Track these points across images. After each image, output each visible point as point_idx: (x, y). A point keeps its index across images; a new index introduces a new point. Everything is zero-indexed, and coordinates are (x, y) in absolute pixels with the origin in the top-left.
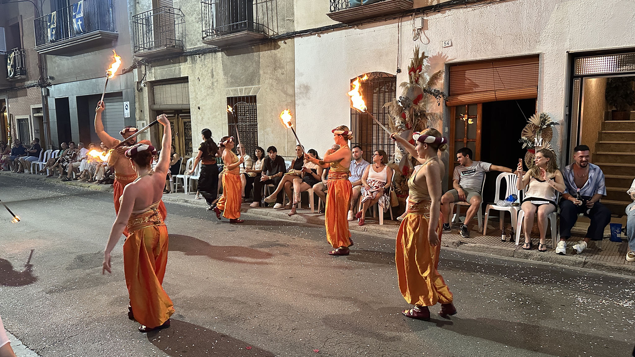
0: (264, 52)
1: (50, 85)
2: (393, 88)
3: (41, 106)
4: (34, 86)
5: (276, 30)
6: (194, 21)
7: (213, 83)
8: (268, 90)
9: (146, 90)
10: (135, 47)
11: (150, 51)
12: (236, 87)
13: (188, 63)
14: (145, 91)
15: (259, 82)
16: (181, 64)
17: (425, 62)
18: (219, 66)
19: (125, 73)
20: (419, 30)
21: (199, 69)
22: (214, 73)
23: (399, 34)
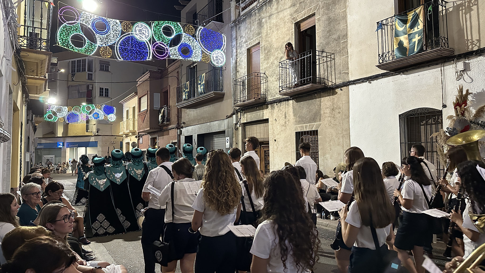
0: (324, 98)
1: (182, 128)
2: (440, 120)
3: (176, 141)
4: (173, 128)
5: (334, 81)
6: (274, 80)
7: (285, 122)
8: (327, 126)
9: (240, 128)
10: (235, 100)
11: (244, 103)
12: (303, 124)
13: (269, 110)
14: (240, 130)
15: (320, 120)
16: (264, 110)
17: (470, 98)
18: (290, 110)
19: (228, 118)
20: (461, 72)
21: (276, 113)
22: (287, 115)
23: (442, 76)
